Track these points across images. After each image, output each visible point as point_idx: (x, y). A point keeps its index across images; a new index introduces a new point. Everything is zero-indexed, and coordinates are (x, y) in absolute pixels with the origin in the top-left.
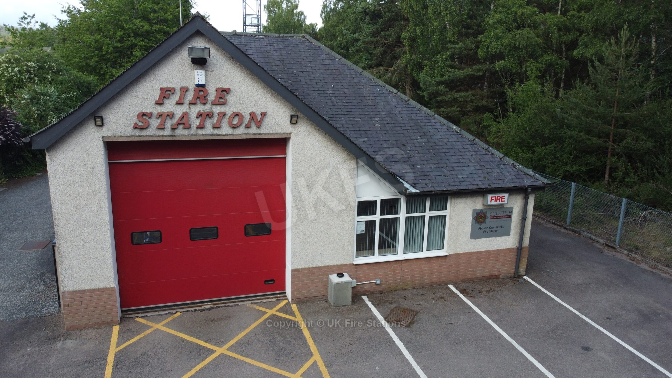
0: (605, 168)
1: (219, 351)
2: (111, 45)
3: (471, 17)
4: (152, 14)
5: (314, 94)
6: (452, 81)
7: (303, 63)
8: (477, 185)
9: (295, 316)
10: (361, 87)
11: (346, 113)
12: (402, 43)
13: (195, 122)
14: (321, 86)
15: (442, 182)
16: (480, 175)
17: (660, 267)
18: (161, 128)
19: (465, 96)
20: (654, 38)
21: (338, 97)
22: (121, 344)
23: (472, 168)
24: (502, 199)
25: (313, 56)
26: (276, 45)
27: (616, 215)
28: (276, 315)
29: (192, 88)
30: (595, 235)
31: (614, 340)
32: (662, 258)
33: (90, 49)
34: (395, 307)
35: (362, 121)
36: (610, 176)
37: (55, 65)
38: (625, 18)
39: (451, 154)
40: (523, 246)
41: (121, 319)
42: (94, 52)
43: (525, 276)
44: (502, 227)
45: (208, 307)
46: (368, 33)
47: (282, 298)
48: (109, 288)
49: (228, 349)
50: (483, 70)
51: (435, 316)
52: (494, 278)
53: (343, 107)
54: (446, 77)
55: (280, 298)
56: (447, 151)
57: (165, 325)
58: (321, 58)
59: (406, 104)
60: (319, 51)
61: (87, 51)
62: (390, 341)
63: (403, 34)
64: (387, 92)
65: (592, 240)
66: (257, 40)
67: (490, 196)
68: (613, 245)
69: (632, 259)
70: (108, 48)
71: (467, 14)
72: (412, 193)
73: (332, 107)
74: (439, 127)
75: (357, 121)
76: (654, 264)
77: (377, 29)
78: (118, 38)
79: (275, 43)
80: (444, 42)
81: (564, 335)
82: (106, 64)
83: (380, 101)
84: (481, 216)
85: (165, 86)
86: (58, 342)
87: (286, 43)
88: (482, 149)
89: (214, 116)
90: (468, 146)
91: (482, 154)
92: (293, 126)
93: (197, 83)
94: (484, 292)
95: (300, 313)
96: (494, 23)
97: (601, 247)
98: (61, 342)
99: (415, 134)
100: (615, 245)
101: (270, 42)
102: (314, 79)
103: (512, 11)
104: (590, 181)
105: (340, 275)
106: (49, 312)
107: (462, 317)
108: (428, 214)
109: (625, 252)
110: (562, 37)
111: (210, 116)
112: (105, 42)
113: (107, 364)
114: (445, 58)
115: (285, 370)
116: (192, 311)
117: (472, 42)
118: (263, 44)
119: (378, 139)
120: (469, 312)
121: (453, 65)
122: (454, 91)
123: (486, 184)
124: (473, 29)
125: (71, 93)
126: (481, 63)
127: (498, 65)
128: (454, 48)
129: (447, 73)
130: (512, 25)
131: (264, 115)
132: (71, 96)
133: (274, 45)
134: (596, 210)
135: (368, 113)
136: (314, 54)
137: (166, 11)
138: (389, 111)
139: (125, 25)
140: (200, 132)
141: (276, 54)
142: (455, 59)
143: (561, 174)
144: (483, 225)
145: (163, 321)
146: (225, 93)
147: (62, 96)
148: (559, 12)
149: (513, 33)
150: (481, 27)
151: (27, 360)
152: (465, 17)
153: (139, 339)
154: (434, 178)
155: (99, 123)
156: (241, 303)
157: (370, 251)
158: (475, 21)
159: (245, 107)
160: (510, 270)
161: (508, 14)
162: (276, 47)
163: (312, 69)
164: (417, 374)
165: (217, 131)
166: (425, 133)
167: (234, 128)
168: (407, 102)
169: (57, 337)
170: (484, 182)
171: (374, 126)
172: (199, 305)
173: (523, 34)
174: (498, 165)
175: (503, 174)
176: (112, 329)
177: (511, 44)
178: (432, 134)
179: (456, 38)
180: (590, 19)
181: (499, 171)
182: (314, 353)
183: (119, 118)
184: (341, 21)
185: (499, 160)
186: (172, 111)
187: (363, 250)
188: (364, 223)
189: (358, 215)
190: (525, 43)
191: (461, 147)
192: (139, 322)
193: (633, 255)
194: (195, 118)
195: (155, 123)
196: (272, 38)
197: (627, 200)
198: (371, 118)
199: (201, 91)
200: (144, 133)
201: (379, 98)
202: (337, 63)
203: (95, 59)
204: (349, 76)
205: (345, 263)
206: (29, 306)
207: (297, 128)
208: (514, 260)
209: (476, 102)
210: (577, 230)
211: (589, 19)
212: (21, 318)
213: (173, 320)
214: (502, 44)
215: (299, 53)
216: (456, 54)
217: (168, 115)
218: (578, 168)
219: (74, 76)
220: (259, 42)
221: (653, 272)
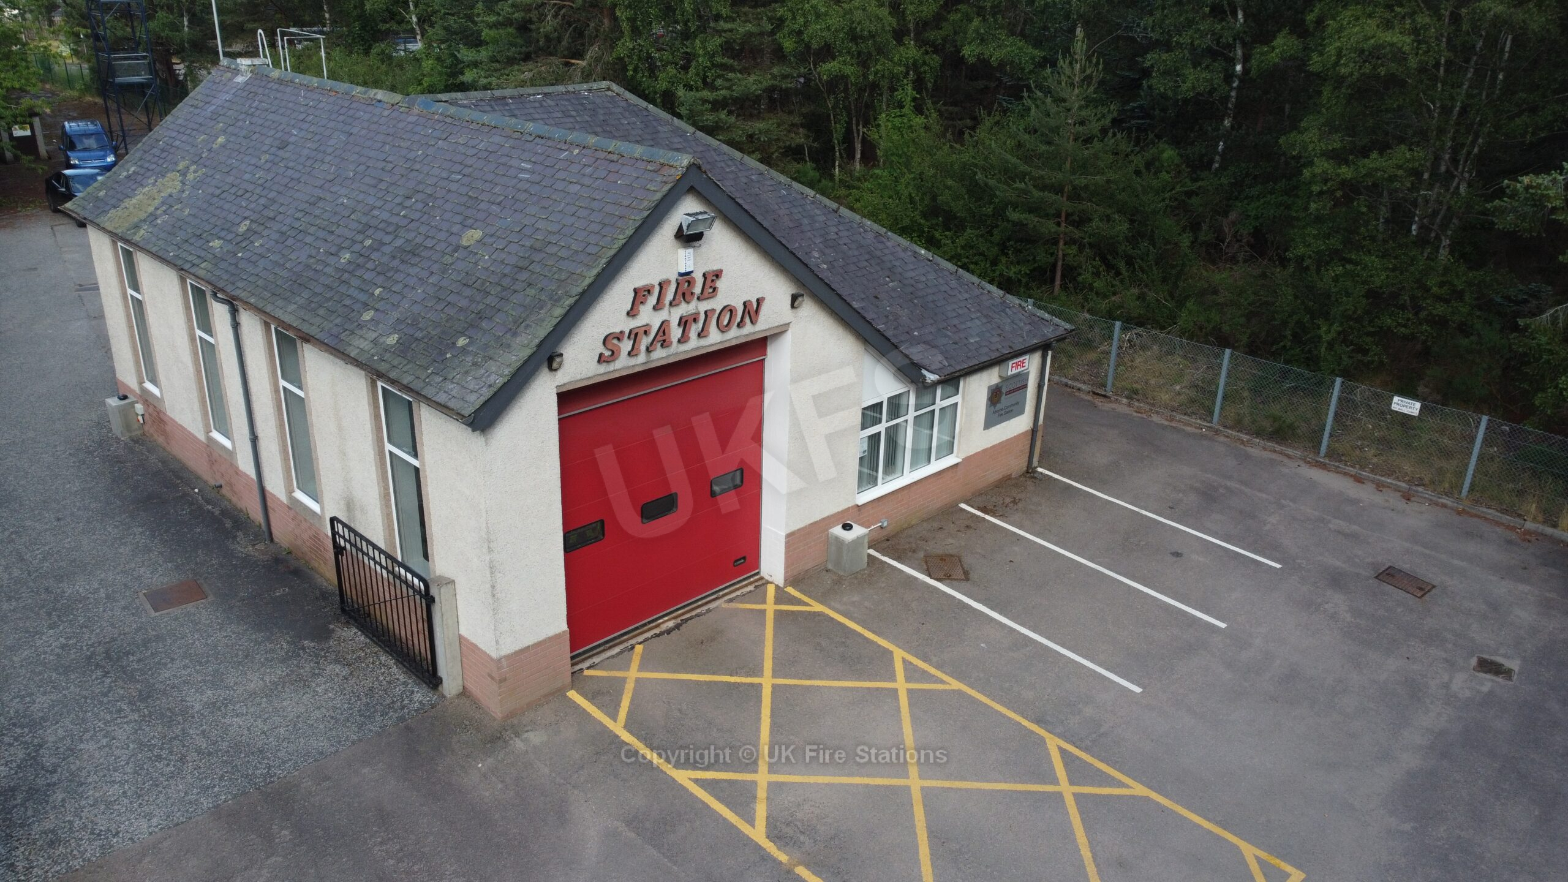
0: (1055, 265)
1: (765, 682)
8: (996, 352)
10: (757, 190)
13: (676, 332)
15: (956, 354)
16: (992, 332)
17: (1178, 417)
18: (633, 353)
22: (615, 714)
23: (978, 322)
24: (1022, 363)
28: (781, 610)
29: (673, 277)
31: (1196, 536)
32: (1174, 403)
34: (925, 557)
39: (943, 302)
40: (1037, 425)
43: (1038, 467)
44: (1017, 403)
45: (671, 624)
48: (555, 636)
49: (774, 677)
56: (934, 297)
57: (643, 669)
60: (650, 118)
62: (964, 606)
67: (1010, 363)
68: (1104, 392)
69: (1137, 409)
72: (932, 381)
74: (902, 254)
76: (1169, 414)
81: (1142, 543)
83: (800, 216)
84: (996, 394)
85: (640, 283)
86: (512, 742)
88: (973, 286)
89: (700, 318)
90: (954, 283)
91: (976, 294)
92: (794, 310)
93: (683, 271)
94: (1011, 505)
95: (810, 597)
97: (1089, 398)
98: (516, 739)
99: (880, 274)
100: (1107, 391)
101: (562, 108)
105: (847, 527)
106: (421, 702)
108: (940, 404)
109: (1125, 401)
111: (695, 319)
113: (635, 747)
114: (711, 50)
116: (652, 637)
120: (1018, 540)
123: (1006, 346)
131: (759, 302)
138: (823, 236)
140: (681, 348)
144: (999, 406)
145: (629, 664)
146: (713, 277)
151: (500, 779)
153: (632, 700)
154: (944, 349)
155: (555, 365)
156: (712, 606)
157: (873, 479)
159: (738, 295)
160: (1022, 463)
165: (704, 342)
166: (892, 270)
167: (724, 331)
168: (837, 212)
169: (499, 735)
170: (1003, 344)
175: (1016, 324)
176: (571, 698)
178: (900, 270)
181: (1009, 320)
182: (890, 649)
183: (581, 350)
185: (1001, 300)
186: (648, 322)
187: (864, 481)
188: (867, 439)
189: (862, 429)
191: (947, 287)
192: (597, 677)
193: (1136, 404)
194: (677, 327)
195: (626, 345)
196: (558, 97)
197: (1120, 323)
198: (807, 254)
199: (685, 282)
200: (611, 367)
201: (795, 210)
204: (727, 170)
205: (848, 506)
206: (368, 703)
207: (798, 313)
208: (1028, 447)
212: (385, 726)
213: (642, 657)
214: (828, 28)
216: (735, 42)
217: (642, 331)
221: (1174, 428)
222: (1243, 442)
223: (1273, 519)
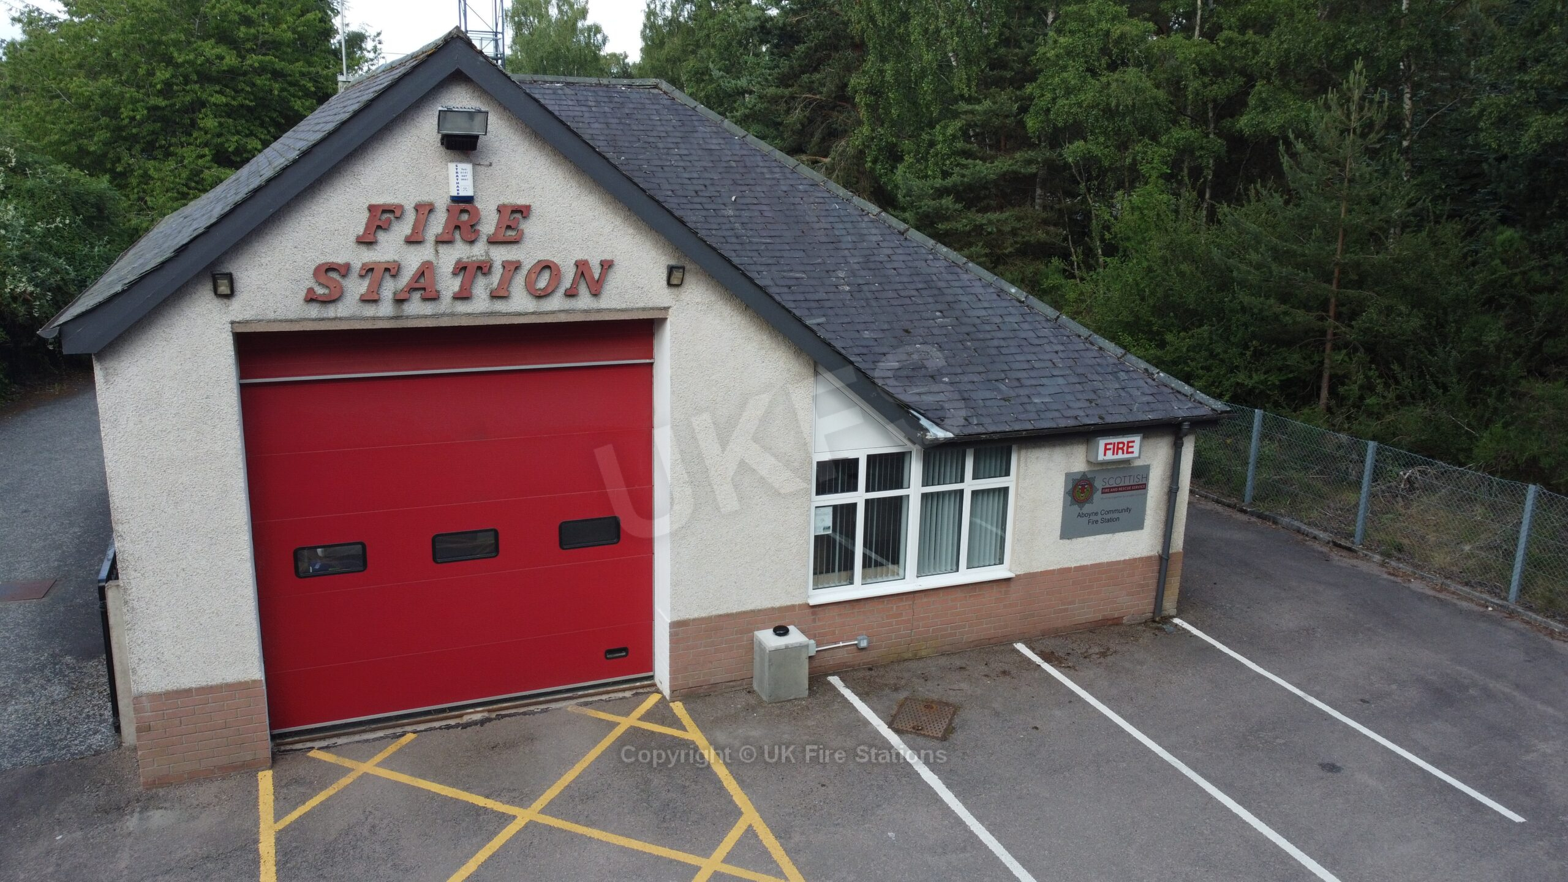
0: (1320, 376)
1: (523, 816)
2: (142, 104)
3: (1006, 42)
4: (243, 29)
5: (694, 219)
6: (969, 188)
7: (660, 145)
8: (1076, 418)
9: (684, 729)
10: (797, 200)
11: (770, 262)
12: (850, 100)
13: (450, 285)
14: (709, 200)
15: (999, 412)
16: (1079, 396)
17: (1453, 586)
18: (370, 299)
19: (998, 221)
20: (1408, 90)
21: (750, 225)
22: (287, 813)
23: (1061, 381)
24: (1128, 447)
25: (682, 129)
26: (593, 104)
27: (1353, 477)
28: (640, 728)
29: (442, 204)
30: (1309, 524)
31: (1384, 747)
32: (1454, 568)
33: (87, 113)
34: (906, 699)
35: (808, 278)
36: (1332, 392)
37: (12, 151)
38: (1349, 47)
39: (1013, 350)
40: (1170, 552)
41: (273, 754)
42: (97, 119)
43: (1174, 617)
44: (1128, 510)
45: (477, 717)
46: (770, 78)
47: (645, 690)
48: (246, 683)
49: (543, 811)
50: (1038, 163)
51: (997, 714)
52: (1110, 625)
53: (763, 247)
54: (955, 178)
55: (641, 691)
56: (1003, 343)
57: (384, 764)
58: (700, 135)
59: (902, 238)
60: (694, 118)
61: (79, 118)
62: (908, 773)
63: (853, 81)
64: (856, 213)
65: (1303, 534)
66: (547, 91)
67: (1102, 442)
68: (1349, 545)
69: (1391, 571)
70: (133, 111)
71: (997, 35)
72: (937, 439)
73: (738, 247)
74: (978, 289)
75: (797, 278)
76: (1440, 581)
77: (791, 67)
78: (159, 87)
79: (590, 98)
80: (948, 101)
81: (1278, 741)
82: (129, 149)
83: (844, 232)
84: (1083, 486)
85: (379, 200)
86: (128, 817)
87: (616, 100)
88: (1077, 338)
89: (493, 270)
90: (1046, 332)
91: (1077, 349)
92: (675, 290)
93: (455, 194)
94: (1095, 656)
95: (695, 720)
96: (1057, 56)
97: (1325, 549)
98: (136, 815)
99: (929, 306)
100: (1353, 543)
101: (581, 98)
102: (689, 182)
103: (1098, 31)
104: (1289, 406)
105: (781, 631)
106: (90, 746)
107: (1058, 713)
108: (969, 485)
109: (1377, 558)
110: (1209, 88)
111: (485, 270)
112: (128, 95)
113: (262, 861)
114: (951, 135)
115: (685, 851)
116: (440, 728)
117: (1011, 99)
118: (565, 103)
119: (849, 320)
120: (1070, 702)
121: (970, 150)
122: (974, 209)
123: (1093, 415)
124: (1012, 69)
125: (58, 219)
126: (1032, 146)
127: (1073, 151)
128: (972, 112)
129: (957, 169)
130: (1099, 60)
131: (607, 266)
132: (57, 227)
133: (590, 103)
134: (1306, 468)
135: (819, 260)
136: (683, 125)
137: (276, 22)
138: (865, 256)
139: (176, 54)
140: (462, 307)
141: (596, 125)
142: (970, 137)
143: (1227, 390)
144: (1088, 508)
145: (375, 754)
146: (518, 216)
147: (36, 228)
148: (1197, 33)
149: (1104, 79)
150: (1030, 65)
151: (59, 862)
152: (993, 41)
153: (327, 800)
154: (982, 404)
155: (224, 289)
156: (553, 706)
157: (843, 574)
158: (1017, 50)
159: (565, 249)
160: (1144, 605)
161: (1089, 36)
162: (593, 109)
163: (683, 160)
164: (981, 843)
165: (500, 306)
166: (951, 305)
167: (539, 297)
168: (903, 234)
169: (123, 805)
170: (1089, 412)
171: (836, 290)
172: (453, 713)
173: (1124, 82)
174: (1114, 373)
175: (1127, 392)
176: (257, 780)
177: (1098, 104)
178: (966, 306)
179: (974, 89)
180: (1274, 48)
181: (1117, 386)
182: (743, 810)
183: (271, 277)
184: (690, 48)
185: (1117, 362)
186: (396, 258)
187: (827, 572)
188: (831, 509)
189: (818, 493)
190: (1130, 102)
191: (1031, 334)
192: (320, 761)
193: (1394, 563)
194: (450, 276)
195: (356, 287)
196: (582, 88)
197: (1376, 443)
198: (827, 272)
199: (463, 211)
200: (331, 312)
201: (841, 226)
202: (738, 147)
203: (103, 135)
204: (767, 176)
205: (789, 604)
206: (37, 734)
207: (683, 297)
208: (1152, 583)
209: (1023, 233)
210: (1267, 513)
211: (1272, 48)
212: (21, 764)
213: (400, 751)
214: (1079, 103)
215: (650, 123)
216: (976, 125)
217: (387, 270)
218: (1263, 377)
219: (62, 178)
220: (553, 97)
221: (1439, 599)
222: (1551, 633)
223: (1546, 747)
